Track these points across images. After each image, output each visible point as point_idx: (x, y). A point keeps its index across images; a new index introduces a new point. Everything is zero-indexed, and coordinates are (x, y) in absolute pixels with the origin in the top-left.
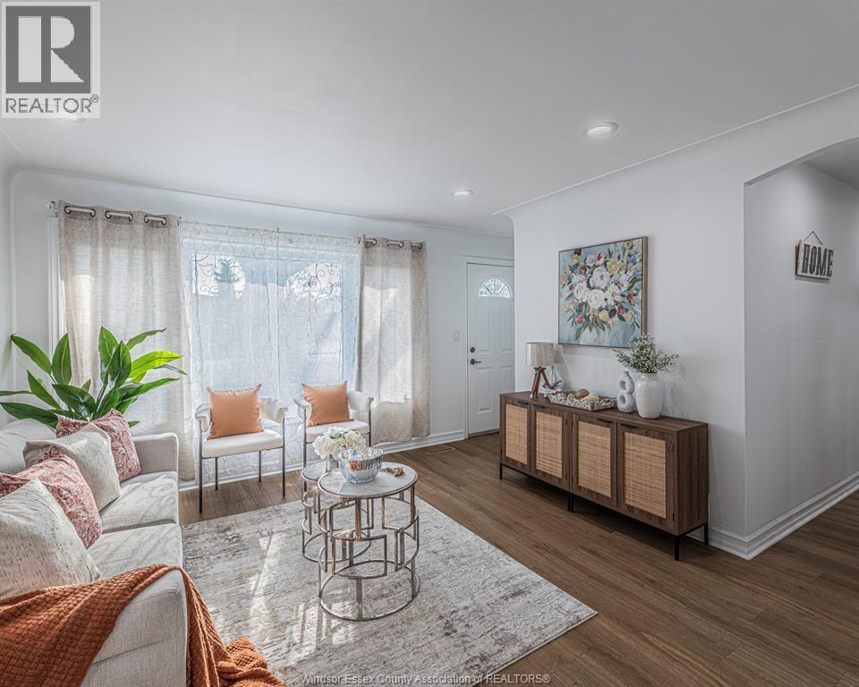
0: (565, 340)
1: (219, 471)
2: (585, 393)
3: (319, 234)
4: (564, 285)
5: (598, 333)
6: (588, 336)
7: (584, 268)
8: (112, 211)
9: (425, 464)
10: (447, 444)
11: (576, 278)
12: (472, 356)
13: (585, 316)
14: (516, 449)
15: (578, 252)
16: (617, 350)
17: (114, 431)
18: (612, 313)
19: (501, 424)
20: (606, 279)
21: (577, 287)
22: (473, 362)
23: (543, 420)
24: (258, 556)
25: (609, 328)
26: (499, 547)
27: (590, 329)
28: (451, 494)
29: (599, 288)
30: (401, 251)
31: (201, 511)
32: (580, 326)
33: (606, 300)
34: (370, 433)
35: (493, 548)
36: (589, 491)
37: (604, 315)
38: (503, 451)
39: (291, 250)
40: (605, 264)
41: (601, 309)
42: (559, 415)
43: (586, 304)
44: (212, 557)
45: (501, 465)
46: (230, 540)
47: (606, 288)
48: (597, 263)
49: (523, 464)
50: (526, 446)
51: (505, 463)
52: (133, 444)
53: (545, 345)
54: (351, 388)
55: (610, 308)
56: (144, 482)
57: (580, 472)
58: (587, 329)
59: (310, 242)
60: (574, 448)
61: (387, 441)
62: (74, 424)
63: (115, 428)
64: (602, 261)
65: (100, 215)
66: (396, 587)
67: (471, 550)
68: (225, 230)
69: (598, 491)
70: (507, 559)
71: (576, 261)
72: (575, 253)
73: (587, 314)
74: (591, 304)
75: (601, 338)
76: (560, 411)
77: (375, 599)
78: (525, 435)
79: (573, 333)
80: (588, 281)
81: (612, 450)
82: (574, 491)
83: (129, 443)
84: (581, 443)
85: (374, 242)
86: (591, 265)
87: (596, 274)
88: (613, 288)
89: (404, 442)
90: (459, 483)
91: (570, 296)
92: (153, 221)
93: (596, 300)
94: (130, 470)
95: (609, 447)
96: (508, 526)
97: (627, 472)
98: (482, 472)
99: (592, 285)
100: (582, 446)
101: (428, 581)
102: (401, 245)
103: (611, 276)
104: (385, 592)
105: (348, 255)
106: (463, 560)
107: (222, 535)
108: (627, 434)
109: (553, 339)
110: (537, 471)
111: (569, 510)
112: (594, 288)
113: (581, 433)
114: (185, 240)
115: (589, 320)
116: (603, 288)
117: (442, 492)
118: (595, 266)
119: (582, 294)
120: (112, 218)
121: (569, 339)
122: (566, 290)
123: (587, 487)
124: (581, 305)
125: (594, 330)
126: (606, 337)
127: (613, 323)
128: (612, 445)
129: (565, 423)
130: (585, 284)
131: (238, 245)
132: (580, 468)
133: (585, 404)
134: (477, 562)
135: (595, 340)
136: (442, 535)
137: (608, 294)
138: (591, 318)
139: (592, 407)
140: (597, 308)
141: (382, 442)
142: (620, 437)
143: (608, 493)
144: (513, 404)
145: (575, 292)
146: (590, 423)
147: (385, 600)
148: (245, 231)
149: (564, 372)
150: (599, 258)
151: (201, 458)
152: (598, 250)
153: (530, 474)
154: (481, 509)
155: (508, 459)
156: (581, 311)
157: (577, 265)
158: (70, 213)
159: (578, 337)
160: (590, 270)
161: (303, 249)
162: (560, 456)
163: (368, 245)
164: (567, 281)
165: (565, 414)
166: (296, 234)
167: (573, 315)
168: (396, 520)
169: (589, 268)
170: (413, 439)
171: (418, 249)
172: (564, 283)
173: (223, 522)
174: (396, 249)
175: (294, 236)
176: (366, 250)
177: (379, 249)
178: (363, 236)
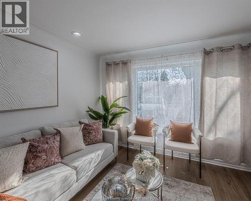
8: (116, 62)
30: (232, 52)
34: (200, 154)
52: (101, 132)
54: (196, 127)
59: (176, 58)
65: (113, 64)
83: (98, 132)
85: (212, 51)
92: (125, 63)
94: (96, 140)
105: (195, 61)
120: (116, 64)
148: (150, 59)
151: (128, 141)
158: (108, 65)
163: (207, 53)
174: (227, 52)
175: (169, 57)
176: (206, 56)
177: (215, 54)
178: (204, 48)
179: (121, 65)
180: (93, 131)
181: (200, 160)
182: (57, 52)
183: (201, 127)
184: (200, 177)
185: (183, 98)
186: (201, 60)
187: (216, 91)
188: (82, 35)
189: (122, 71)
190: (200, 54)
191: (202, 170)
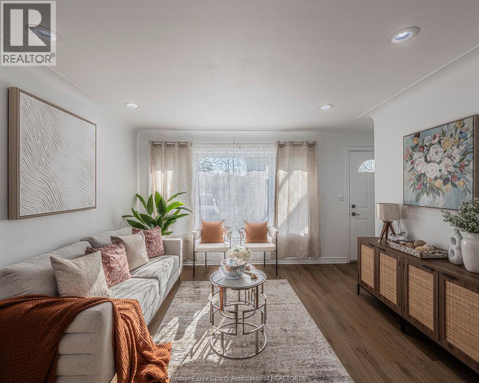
0: (408, 201)
1: (207, 259)
2: (422, 243)
3: (255, 142)
4: (407, 161)
5: (434, 198)
6: (425, 199)
7: (422, 147)
8: (168, 142)
9: (313, 274)
10: (333, 264)
11: (416, 155)
12: (353, 210)
13: (423, 184)
14: (368, 277)
15: (418, 135)
16: (445, 211)
17: (153, 235)
18: (446, 181)
19: (358, 257)
20: (440, 154)
21: (417, 162)
22: (354, 214)
23: (384, 259)
24: (201, 304)
25: (443, 193)
26: (329, 341)
27: (428, 194)
28: (317, 296)
29: (434, 162)
30: (301, 148)
31: (194, 276)
32: (419, 191)
33: (440, 170)
34: (277, 251)
35: (325, 340)
36: (416, 320)
37: (438, 183)
38: (359, 276)
39: (240, 152)
40: (439, 142)
41: (436, 178)
42: (395, 258)
43: (424, 175)
44: (184, 299)
45: (359, 285)
46: (196, 293)
47: (441, 161)
48: (433, 143)
49: (371, 288)
50: (373, 275)
51: (361, 285)
52: (162, 241)
53: (391, 205)
54: (270, 225)
55: (444, 178)
56: (164, 258)
57: (410, 304)
58: (425, 194)
59: (250, 147)
60: (405, 285)
61: (293, 257)
62: (138, 230)
63: (154, 234)
64: (436, 140)
65: (163, 145)
66: (251, 344)
67: (308, 337)
68: (210, 145)
69: (424, 323)
70: (330, 351)
71: (416, 142)
72: (415, 137)
73: (425, 183)
74: (428, 175)
75: (437, 201)
76: (395, 254)
77: (237, 347)
78: (372, 268)
79: (414, 197)
80: (426, 157)
81: (434, 293)
82: (405, 317)
83: (159, 241)
84: (410, 282)
85: (285, 144)
86: (428, 144)
87: (432, 150)
88: (447, 161)
89: (304, 259)
90: (326, 291)
91: (412, 169)
92: (182, 145)
93: (431, 171)
94: (158, 253)
95: (432, 290)
96: (345, 328)
97: (448, 314)
98: (345, 287)
99: (429, 160)
100: (412, 284)
101: (270, 347)
102: (302, 144)
103: (445, 152)
104: (245, 345)
105: (270, 152)
106: (300, 341)
107: (194, 289)
108: (448, 283)
109: (399, 200)
110: (380, 295)
111: (401, 330)
112: (430, 162)
113: (411, 274)
114: (194, 152)
115: (426, 187)
116: (437, 161)
117: (313, 294)
118: (431, 145)
119: (422, 167)
120: (169, 145)
121: (411, 202)
122: (409, 166)
123: (415, 317)
124: (420, 176)
125: (431, 195)
126: (440, 201)
127: (447, 189)
128: (434, 289)
129: (399, 264)
130: (423, 159)
131: (216, 152)
132: (410, 300)
133: (415, 252)
134: (308, 346)
135: (432, 203)
136: (296, 321)
137: (442, 166)
138: (428, 185)
139: (421, 255)
140: (433, 177)
141: (289, 257)
142: (442, 283)
143: (432, 328)
144: (365, 245)
145: (415, 166)
146: (417, 267)
147: (241, 349)
148: (218, 145)
149: (408, 226)
150: (434, 138)
151: (194, 252)
152: (434, 132)
153: (375, 296)
154: (332, 311)
155: (362, 282)
156: (420, 180)
157: (417, 145)
158: (154, 145)
159: (418, 200)
160: (428, 148)
161: (246, 151)
162: (395, 288)
163: (281, 146)
164: (409, 157)
165: (399, 257)
166: (242, 144)
167: (414, 184)
168: (276, 304)
169: (426, 146)
170: (309, 258)
171: (312, 146)
172: (407, 160)
173: (198, 283)
174: (298, 147)
175: (242, 145)
176: (280, 149)
177: (287, 148)
178: (278, 141)
179: (177, 148)
180: (154, 241)
181: (277, 263)
182: (95, 125)
183: (275, 225)
184: (277, 275)
185: (257, 194)
186: (275, 152)
187: (289, 186)
188: (139, 107)
189: (179, 157)
190: (274, 146)
191: (278, 271)
